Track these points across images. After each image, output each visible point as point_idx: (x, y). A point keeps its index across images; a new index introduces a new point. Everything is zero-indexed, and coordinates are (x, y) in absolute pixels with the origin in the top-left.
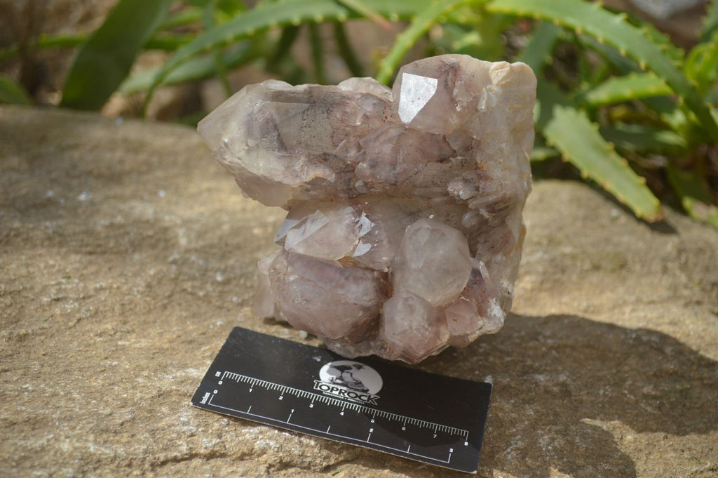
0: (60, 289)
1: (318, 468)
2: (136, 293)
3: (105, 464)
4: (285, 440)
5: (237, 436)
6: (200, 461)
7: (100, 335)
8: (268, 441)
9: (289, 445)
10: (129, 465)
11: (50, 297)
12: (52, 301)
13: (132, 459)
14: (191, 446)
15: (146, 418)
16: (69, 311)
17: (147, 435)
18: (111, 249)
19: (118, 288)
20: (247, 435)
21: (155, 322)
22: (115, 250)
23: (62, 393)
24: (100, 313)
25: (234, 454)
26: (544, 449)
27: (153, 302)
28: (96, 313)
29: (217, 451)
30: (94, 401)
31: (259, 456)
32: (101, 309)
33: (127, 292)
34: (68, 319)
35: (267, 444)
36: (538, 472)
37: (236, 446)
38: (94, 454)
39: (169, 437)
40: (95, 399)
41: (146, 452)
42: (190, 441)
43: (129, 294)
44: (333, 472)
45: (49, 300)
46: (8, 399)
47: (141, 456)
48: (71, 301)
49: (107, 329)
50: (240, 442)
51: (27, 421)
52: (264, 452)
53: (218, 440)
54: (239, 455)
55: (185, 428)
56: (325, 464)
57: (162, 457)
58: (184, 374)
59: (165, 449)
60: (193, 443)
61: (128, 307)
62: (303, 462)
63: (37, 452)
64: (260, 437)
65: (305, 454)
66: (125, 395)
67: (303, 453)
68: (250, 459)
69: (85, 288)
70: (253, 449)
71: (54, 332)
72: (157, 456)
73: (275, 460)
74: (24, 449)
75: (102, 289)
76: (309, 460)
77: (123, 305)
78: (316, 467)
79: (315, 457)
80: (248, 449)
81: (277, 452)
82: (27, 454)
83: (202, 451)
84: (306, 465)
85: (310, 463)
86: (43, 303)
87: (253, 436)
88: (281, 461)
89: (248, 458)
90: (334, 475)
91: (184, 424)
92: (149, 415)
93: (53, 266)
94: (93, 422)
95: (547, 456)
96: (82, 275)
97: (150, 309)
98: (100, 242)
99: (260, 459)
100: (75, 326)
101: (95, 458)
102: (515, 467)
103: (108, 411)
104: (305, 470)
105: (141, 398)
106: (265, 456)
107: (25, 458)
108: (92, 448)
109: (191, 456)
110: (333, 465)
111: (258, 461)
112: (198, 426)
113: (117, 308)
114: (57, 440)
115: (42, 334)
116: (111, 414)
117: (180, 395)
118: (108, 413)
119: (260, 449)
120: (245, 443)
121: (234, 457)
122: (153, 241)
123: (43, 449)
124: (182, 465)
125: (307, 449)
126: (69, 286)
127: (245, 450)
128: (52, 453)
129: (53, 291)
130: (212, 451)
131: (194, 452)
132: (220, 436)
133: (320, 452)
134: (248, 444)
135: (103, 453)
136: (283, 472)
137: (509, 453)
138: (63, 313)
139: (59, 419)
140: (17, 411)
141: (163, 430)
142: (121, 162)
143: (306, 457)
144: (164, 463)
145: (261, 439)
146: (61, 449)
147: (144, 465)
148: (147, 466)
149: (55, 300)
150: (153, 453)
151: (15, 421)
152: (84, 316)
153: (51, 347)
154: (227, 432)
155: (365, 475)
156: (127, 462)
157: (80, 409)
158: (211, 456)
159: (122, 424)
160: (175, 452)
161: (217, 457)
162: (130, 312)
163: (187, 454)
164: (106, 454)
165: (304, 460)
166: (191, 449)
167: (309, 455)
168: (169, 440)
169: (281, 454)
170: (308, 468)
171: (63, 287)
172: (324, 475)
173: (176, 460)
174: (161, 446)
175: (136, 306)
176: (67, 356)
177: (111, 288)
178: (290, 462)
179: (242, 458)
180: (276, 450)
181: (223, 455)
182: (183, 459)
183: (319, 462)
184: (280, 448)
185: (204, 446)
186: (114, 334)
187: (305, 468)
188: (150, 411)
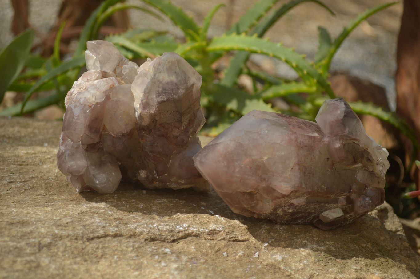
0: (11, 178)
1: (169, 241)
2: (51, 179)
3: (65, 238)
4: (151, 228)
5: (126, 228)
6: (111, 238)
7: (39, 195)
8: (142, 229)
9: (153, 231)
10: (76, 239)
11: (7, 181)
12: (8, 183)
13: (77, 236)
14: (104, 231)
15: (79, 221)
16: (19, 186)
17: (81, 227)
18: (31, 163)
19: (41, 177)
20: (131, 227)
21: (64, 191)
22: (32, 163)
23: (32, 212)
24: (35, 187)
25: (126, 235)
26: (278, 229)
27: (61, 183)
28: (33, 187)
29: (118, 234)
30: (49, 215)
31: (139, 236)
32: (35, 185)
33: (46, 179)
34: (20, 190)
35: (142, 230)
36: (278, 238)
37: (127, 231)
38: (58, 234)
39: (93, 228)
40: (50, 214)
41: (83, 233)
42: (104, 229)
43: (47, 180)
44: (177, 243)
45: (7, 182)
46: (5, 215)
47: (81, 235)
48: (19, 183)
49: (42, 193)
50: (128, 230)
51: (19, 222)
52: (141, 233)
53: (117, 229)
54: (129, 235)
55: (100, 224)
56: (172, 239)
57: (91, 236)
58: (91, 205)
59: (92, 232)
60: (105, 230)
61: (49, 185)
62: (161, 238)
63: (29, 233)
64: (138, 227)
65: (162, 234)
66: (65, 213)
67: (161, 234)
68: (135, 237)
69: (24, 177)
70: (135, 233)
71: (14, 194)
72: (89, 235)
73: (148, 237)
74: (22, 232)
75: (33, 178)
76: (164, 237)
77: (46, 184)
78: (168, 241)
79: (167, 236)
80: (133, 233)
81: (148, 233)
82: (24, 234)
83: (111, 233)
84: (163, 239)
85: (165, 238)
86: (4, 183)
87: (134, 227)
88: (150, 238)
89: (134, 237)
90: (177, 244)
91: (99, 222)
92: (79, 220)
93: (4, 169)
94: (52, 222)
95: (280, 231)
96: (20, 173)
97: (60, 186)
98: (24, 160)
99: (140, 237)
100: (24, 192)
101: (58, 235)
102: (266, 236)
103: (58, 218)
104: (163, 242)
105: (73, 214)
106: (142, 236)
107: (24, 236)
108: (56, 231)
109: (106, 236)
110: (176, 240)
111: (139, 238)
112: (106, 223)
113: (43, 185)
114: (37, 228)
115: (9, 195)
116: (60, 219)
117: (92, 213)
118: (59, 219)
119: (139, 232)
120: (131, 230)
121: (127, 236)
122: (51, 160)
123: (31, 232)
124: (102, 239)
125: (162, 232)
126: (15, 177)
127: (132, 233)
128: (37, 233)
129: (8, 178)
130: (116, 233)
131: (107, 234)
132: (117, 227)
133: (169, 234)
134: (133, 231)
135: (62, 233)
136: (152, 242)
137: (262, 231)
138: (16, 187)
139: (35, 221)
140: (12, 219)
141: (89, 225)
142: (19, 132)
143: (163, 236)
144: (93, 239)
145: (139, 228)
146: (41, 232)
147: (83, 239)
148: (85, 239)
149: (9, 182)
150: (86, 234)
151: (12, 223)
152: (28, 188)
153: (16, 199)
154: (120, 226)
155: (193, 243)
156: (75, 237)
157: (44, 217)
158: (115, 236)
159: (67, 223)
160: (97, 234)
161: (118, 236)
162: (50, 187)
163: (103, 235)
164: (64, 234)
165: (162, 237)
166: (105, 232)
167: (164, 234)
168: (93, 229)
169: (150, 234)
170: (164, 241)
171: (12, 177)
172: (173, 244)
173: (99, 237)
174: (90, 231)
175: (52, 185)
176: (26, 202)
177: (37, 177)
178: (155, 238)
179: (130, 237)
180: (147, 232)
181: (121, 236)
182: (101, 237)
183: (169, 238)
184: (149, 232)
185: (111, 231)
186: (46, 195)
187: (162, 241)
188: (80, 218)
